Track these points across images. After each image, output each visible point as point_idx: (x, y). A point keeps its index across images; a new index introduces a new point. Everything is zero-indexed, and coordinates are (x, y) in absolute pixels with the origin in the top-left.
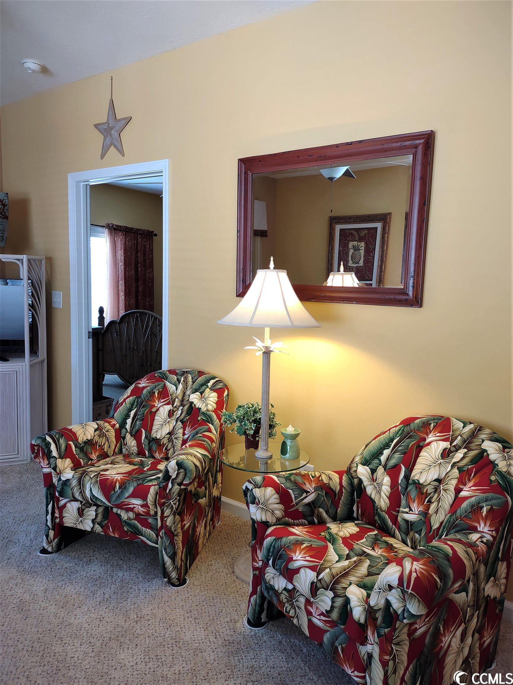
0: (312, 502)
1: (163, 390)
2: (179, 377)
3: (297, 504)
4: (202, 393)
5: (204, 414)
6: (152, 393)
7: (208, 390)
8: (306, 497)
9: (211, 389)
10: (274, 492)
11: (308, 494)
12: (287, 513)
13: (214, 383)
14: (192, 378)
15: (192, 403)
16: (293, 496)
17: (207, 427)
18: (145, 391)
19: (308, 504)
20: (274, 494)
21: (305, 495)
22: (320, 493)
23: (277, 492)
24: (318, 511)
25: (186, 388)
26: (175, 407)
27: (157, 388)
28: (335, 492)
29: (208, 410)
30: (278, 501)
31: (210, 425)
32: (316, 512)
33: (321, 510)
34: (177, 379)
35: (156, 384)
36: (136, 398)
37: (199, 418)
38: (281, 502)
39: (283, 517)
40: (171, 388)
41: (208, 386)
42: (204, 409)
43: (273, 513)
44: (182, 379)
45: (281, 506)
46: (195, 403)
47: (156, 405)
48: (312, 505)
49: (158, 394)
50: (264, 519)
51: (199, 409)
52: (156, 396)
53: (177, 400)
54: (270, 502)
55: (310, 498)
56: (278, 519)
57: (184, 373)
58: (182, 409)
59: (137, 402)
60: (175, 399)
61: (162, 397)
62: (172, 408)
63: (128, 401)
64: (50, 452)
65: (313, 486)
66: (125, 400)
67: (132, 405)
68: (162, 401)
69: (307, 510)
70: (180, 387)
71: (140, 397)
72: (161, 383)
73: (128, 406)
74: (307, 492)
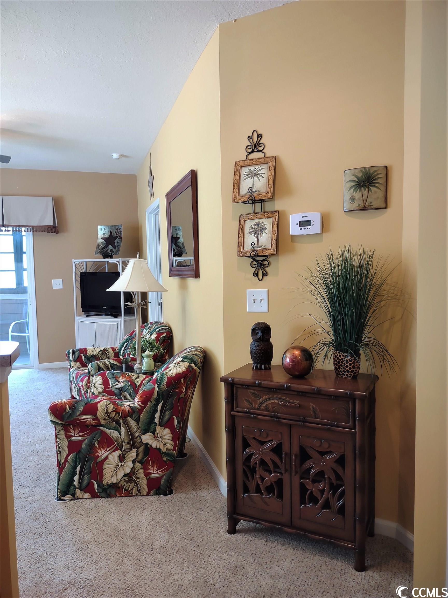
0: (121, 388)
3: (112, 387)
8: (118, 384)
12: (105, 391)
16: (110, 383)
19: (119, 389)
20: (101, 380)
22: (126, 383)
23: (103, 379)
24: (124, 394)
28: (136, 385)
32: (123, 393)
33: (126, 393)
36: (130, 336)
38: (103, 384)
39: (102, 393)
40: (144, 331)
43: (97, 389)
44: (151, 327)
45: (102, 386)
48: (121, 390)
54: (98, 383)
55: (120, 386)
56: (99, 393)
59: (129, 339)
64: (69, 357)
66: (125, 338)
67: (127, 340)
69: (117, 391)
74: (119, 382)
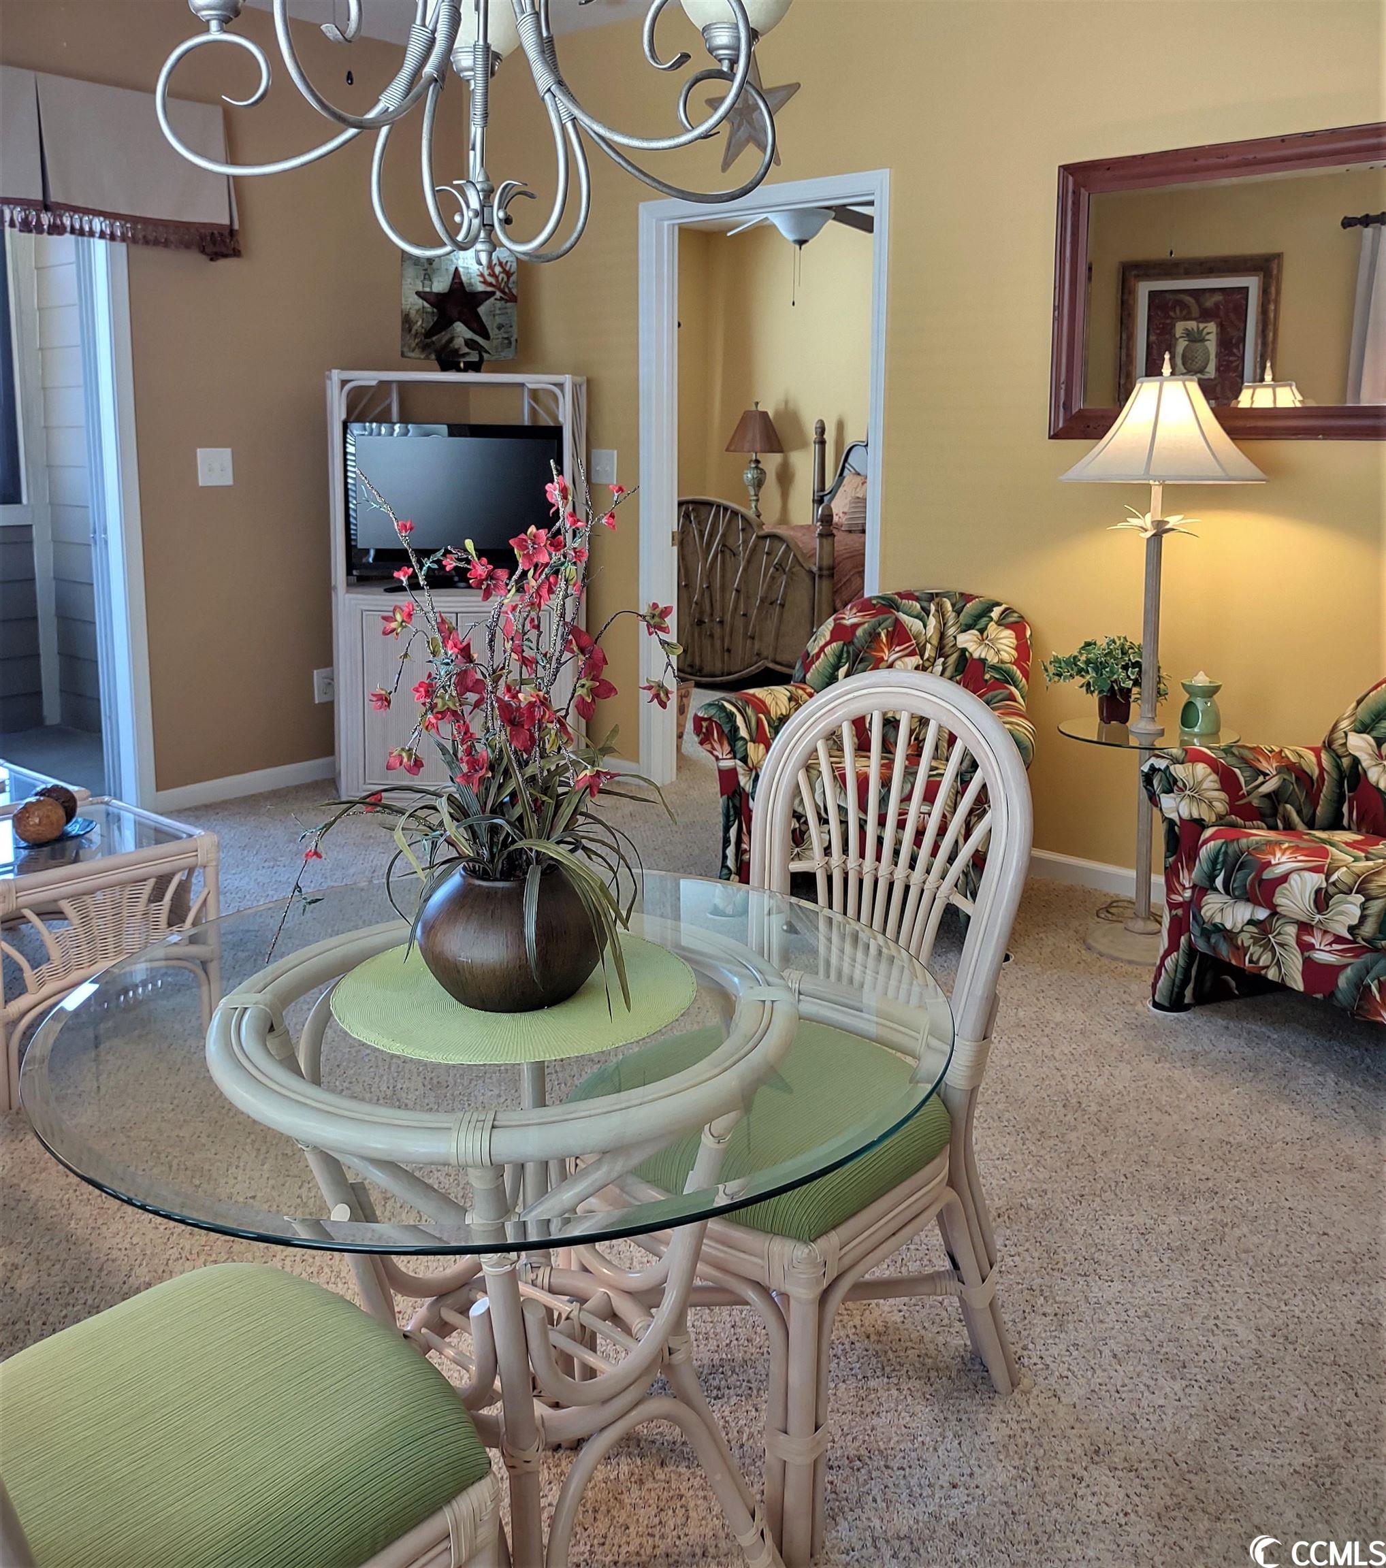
0: (1274, 792)
1: (894, 630)
2: (925, 604)
3: (1249, 793)
4: (982, 631)
5: (993, 667)
6: (873, 636)
7: (992, 626)
8: (1263, 783)
9: (999, 623)
10: (1209, 770)
11: (1267, 778)
12: (1233, 809)
13: (1003, 612)
14: (953, 605)
15: (964, 650)
16: (1242, 780)
17: (1007, 692)
18: (859, 632)
19: (1267, 796)
20: (1210, 774)
21: (1261, 779)
22: (1286, 777)
23: (1215, 771)
24: (1285, 808)
25: (945, 624)
26: (928, 660)
27: (883, 626)
28: (1311, 779)
29: (1003, 662)
30: (1217, 786)
31: (1013, 688)
32: (1281, 809)
33: (1288, 806)
34: (922, 608)
35: (881, 617)
36: (844, 644)
37: (987, 677)
38: (1223, 788)
39: (1227, 814)
40: (914, 625)
41: (991, 619)
42: (992, 659)
43: (1210, 806)
44: (933, 608)
45: (1223, 795)
46: (970, 650)
47: (886, 658)
48: (1274, 798)
49: (887, 636)
50: (1196, 815)
51: (983, 661)
52: (884, 640)
53: (929, 646)
54: (1205, 786)
55: (1270, 786)
56: (1220, 817)
57: (931, 597)
58: (944, 663)
59: (848, 652)
60: (925, 646)
61: (896, 641)
62: (921, 662)
63: (828, 650)
64: (735, 729)
65: (1275, 765)
66: (822, 649)
67: (840, 657)
68: (897, 649)
69: (1266, 804)
70: (932, 622)
71: (851, 643)
72: (886, 616)
73: (831, 660)
74: (1265, 775)
